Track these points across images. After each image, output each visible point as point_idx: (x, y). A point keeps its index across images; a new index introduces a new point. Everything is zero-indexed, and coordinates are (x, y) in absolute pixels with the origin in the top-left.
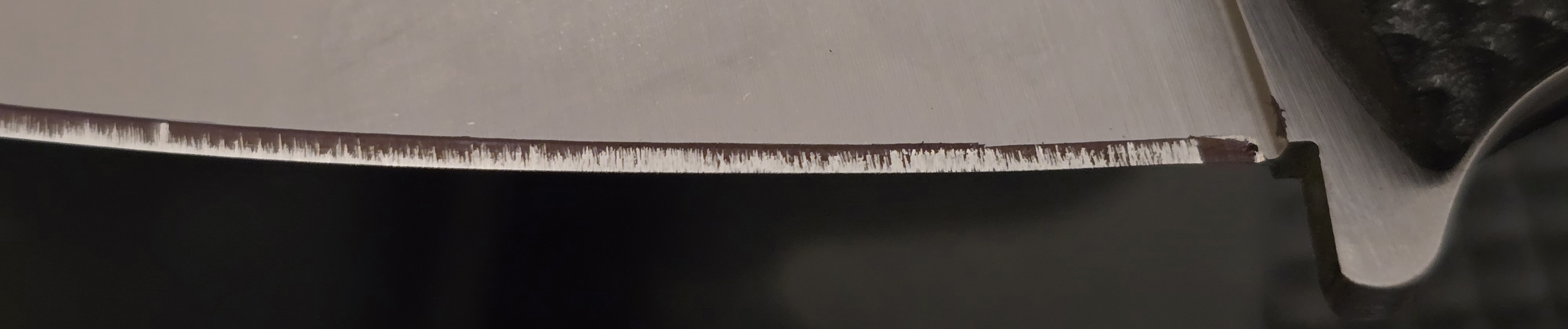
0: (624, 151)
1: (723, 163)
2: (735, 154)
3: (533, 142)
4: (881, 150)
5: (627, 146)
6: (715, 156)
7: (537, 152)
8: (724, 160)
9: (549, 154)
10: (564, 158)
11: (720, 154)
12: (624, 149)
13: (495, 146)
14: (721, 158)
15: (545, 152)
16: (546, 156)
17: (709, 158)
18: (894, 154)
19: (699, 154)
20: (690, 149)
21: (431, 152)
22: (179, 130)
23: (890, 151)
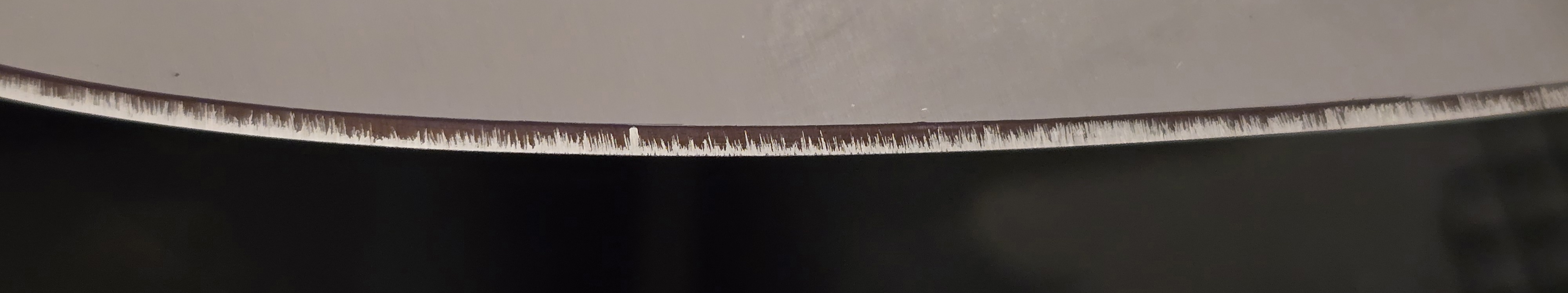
0: (1073, 127)
1: (1168, 131)
2: (1179, 123)
3: (987, 123)
4: (1316, 109)
5: (1075, 121)
6: (1160, 126)
7: (991, 133)
8: (1168, 128)
9: (1003, 134)
10: (1017, 136)
11: (1165, 124)
12: (1072, 124)
13: (952, 130)
14: (1166, 126)
15: (999, 132)
16: (999, 136)
17: (1154, 128)
18: (1328, 112)
19: (1144, 125)
20: (1135, 120)
21: (891, 140)
22: (649, 133)
23: (1324, 109)
